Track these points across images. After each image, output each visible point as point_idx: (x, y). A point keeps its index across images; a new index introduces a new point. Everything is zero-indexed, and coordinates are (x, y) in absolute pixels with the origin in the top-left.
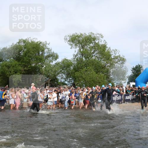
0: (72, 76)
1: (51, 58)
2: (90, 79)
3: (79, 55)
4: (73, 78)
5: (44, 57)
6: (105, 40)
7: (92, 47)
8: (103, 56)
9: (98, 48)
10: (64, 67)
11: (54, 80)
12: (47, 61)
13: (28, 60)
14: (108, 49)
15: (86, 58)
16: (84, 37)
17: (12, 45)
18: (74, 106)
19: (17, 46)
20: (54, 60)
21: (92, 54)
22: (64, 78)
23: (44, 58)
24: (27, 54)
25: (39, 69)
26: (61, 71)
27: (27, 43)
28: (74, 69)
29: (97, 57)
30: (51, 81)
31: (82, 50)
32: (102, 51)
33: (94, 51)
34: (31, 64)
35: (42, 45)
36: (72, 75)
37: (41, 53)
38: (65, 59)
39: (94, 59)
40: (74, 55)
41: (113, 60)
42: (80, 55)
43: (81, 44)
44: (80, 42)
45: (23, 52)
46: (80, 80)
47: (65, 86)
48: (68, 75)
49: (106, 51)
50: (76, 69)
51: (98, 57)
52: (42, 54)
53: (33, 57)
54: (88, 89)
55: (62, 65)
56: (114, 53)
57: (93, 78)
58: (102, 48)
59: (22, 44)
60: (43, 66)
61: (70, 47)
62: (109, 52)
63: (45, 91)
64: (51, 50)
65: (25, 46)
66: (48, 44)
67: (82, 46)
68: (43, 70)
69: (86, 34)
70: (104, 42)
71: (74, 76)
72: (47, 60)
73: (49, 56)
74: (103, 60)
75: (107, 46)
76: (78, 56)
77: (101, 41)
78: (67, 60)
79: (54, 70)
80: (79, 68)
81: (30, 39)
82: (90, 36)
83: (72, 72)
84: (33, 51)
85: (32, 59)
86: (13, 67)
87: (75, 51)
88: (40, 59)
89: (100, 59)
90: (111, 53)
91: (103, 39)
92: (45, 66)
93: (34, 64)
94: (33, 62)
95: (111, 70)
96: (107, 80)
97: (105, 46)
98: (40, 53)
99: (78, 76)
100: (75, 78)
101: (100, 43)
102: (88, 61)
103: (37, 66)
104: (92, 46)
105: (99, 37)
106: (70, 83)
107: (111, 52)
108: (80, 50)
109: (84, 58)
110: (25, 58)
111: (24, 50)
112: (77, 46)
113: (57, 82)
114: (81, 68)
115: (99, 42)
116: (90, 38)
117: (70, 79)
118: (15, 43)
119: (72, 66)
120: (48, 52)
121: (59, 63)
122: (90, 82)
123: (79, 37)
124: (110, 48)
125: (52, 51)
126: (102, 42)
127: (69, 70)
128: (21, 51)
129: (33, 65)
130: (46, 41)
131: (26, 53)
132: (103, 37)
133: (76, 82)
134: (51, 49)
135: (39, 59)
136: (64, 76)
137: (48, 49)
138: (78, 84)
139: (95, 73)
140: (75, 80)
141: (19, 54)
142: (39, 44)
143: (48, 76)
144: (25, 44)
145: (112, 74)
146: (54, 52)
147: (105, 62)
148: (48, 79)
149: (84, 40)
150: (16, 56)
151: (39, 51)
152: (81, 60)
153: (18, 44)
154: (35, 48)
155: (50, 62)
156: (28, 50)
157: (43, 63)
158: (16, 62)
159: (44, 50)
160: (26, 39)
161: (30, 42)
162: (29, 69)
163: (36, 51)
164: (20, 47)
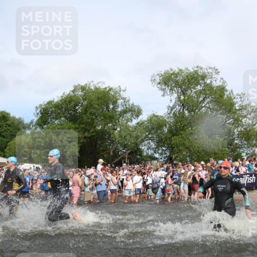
0: (167, 144)
1: (129, 115)
2: (198, 147)
3: (177, 106)
4: (168, 147)
5: (117, 113)
6: (222, 79)
7: (200, 92)
8: (221, 107)
9: (211, 92)
10: (153, 129)
11: (136, 152)
12: (122, 120)
13: (89, 121)
14: (228, 92)
15: (189, 112)
16: (185, 75)
17: (62, 96)
18: (171, 196)
19: (71, 97)
20: (135, 118)
21: (200, 104)
22: (153, 149)
25: (110, 135)
26: (147, 136)
27: (88, 91)
28: (170, 131)
29: (209, 108)
30: (129, 154)
31: (182, 98)
32: (218, 98)
33: (204, 99)
34: (95, 127)
35: (113, 93)
36: (166, 142)
37: (111, 107)
38: (154, 115)
39: (205, 113)
40: (170, 107)
41: (238, 112)
42: (180, 107)
43: (181, 87)
44: (178, 85)
45: (81, 106)
46: (180, 151)
47: (156, 162)
48: (160, 142)
49: (226, 96)
50: (174, 132)
51: (211, 109)
52: (113, 108)
53: (99, 114)
54: (195, 166)
55: (149, 126)
56: (239, 100)
57: (204, 146)
58: (218, 92)
60: (116, 129)
61: (162, 93)
62: (230, 99)
63: (121, 172)
64: (128, 100)
65: (84, 96)
66: (124, 91)
67: (182, 90)
68: (117, 135)
69: (189, 69)
70: (222, 81)
71: (170, 144)
72: (123, 117)
73: (125, 112)
74: (221, 114)
75: (227, 88)
76: (175, 109)
77: (216, 80)
78: (157, 116)
79: (134, 134)
80: (179, 129)
81: (92, 84)
82: (196, 72)
83: (166, 137)
84: (98, 105)
85: (96, 117)
87: (171, 101)
88: (111, 118)
89: (215, 112)
90: (235, 100)
91: (219, 77)
92: (118, 129)
93: (100, 126)
94: (99, 123)
95: (236, 131)
96: (229, 148)
97: (224, 88)
98: (111, 108)
99: (177, 144)
100: (173, 148)
101: (215, 84)
102: (193, 116)
103: (106, 130)
104: (200, 90)
105: (212, 73)
106: (164, 156)
107: (235, 98)
108: (179, 98)
109: (186, 112)
110: (85, 116)
111: (82, 104)
112: (174, 92)
113: (141, 155)
114: (182, 130)
115: (211, 82)
116: (196, 76)
117: (163, 150)
118: (68, 93)
119: (166, 126)
120: (123, 103)
121: (143, 123)
122: (198, 154)
123: (176, 75)
124: (232, 92)
125: (131, 103)
126: (218, 81)
127: (161, 133)
128: (77, 105)
129: (99, 128)
130: (119, 87)
131: (87, 108)
132: (219, 72)
133: (174, 154)
134: (128, 99)
135: (109, 116)
136: (153, 145)
137: (124, 99)
138: (177, 157)
139: (208, 137)
140: (172, 151)
141: (74, 111)
142: (108, 91)
143: (125, 145)
144: (85, 93)
145: (238, 137)
146: (135, 104)
147: (225, 117)
148: (124, 151)
149: (185, 80)
150: (69, 114)
151: (109, 104)
152: (182, 115)
153: (72, 94)
154: (101, 98)
155: (128, 121)
156: (90, 103)
157: (116, 123)
158: (70, 124)
159: (117, 102)
160: (86, 84)
161: (93, 89)
162: (92, 134)
163: (103, 104)
164: (75, 98)
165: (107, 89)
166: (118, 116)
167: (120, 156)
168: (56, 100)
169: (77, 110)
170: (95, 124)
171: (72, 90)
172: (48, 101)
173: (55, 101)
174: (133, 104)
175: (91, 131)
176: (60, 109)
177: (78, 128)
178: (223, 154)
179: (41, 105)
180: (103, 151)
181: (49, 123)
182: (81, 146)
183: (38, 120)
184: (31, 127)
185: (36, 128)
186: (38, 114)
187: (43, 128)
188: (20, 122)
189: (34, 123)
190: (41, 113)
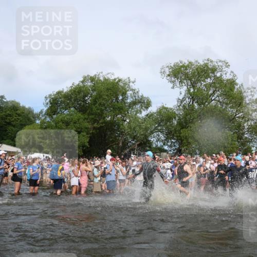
0: (177, 136)
1: (138, 106)
2: (208, 141)
3: (187, 99)
4: (177, 140)
5: (126, 105)
6: (232, 72)
7: (210, 85)
8: (231, 100)
10: (162, 121)
11: (145, 143)
12: (131, 112)
13: (99, 111)
14: (238, 86)
15: (199, 105)
16: (194, 67)
17: (71, 87)
19: (80, 87)
20: (144, 110)
21: (210, 97)
22: (162, 141)
24: (97, 100)
25: (119, 126)
26: (156, 128)
27: (97, 82)
28: (180, 123)
29: (219, 101)
31: (192, 90)
32: (228, 92)
33: (214, 92)
34: (104, 118)
35: (122, 85)
36: (175, 135)
37: (121, 98)
38: (164, 108)
39: (215, 106)
40: (179, 99)
42: (190, 100)
43: (190, 80)
44: (188, 77)
45: (91, 97)
46: (189, 143)
47: (165, 154)
48: (169, 135)
49: (236, 90)
50: (183, 124)
51: (220, 102)
52: (122, 100)
53: (108, 105)
54: (204, 158)
55: (158, 118)
57: (214, 139)
58: (228, 85)
59: (89, 84)
60: (125, 121)
61: (171, 85)
62: (240, 92)
64: (138, 92)
65: (93, 86)
66: (133, 83)
67: (191, 83)
68: (126, 126)
70: (232, 74)
71: (180, 136)
72: (132, 109)
73: (134, 103)
74: (231, 108)
76: (185, 102)
77: (226, 74)
78: (166, 108)
79: (143, 126)
80: (188, 122)
81: (101, 74)
82: (206, 65)
83: (175, 129)
84: (107, 96)
85: (106, 108)
86: (75, 123)
87: (181, 93)
88: (121, 109)
89: (224, 105)
92: (128, 121)
93: (110, 118)
94: (108, 114)
95: (245, 125)
96: (238, 142)
97: (234, 81)
98: (120, 99)
99: (186, 136)
100: (182, 141)
101: (225, 77)
102: (203, 109)
103: (115, 121)
104: (210, 83)
105: (222, 67)
106: (173, 148)
108: (189, 90)
109: (196, 105)
110: (94, 107)
111: (91, 94)
112: (183, 84)
114: (192, 123)
115: (221, 75)
116: (206, 68)
117: (172, 142)
118: (77, 83)
119: (175, 118)
120: (132, 95)
121: (152, 115)
122: (208, 147)
123: (186, 67)
124: (242, 86)
125: (140, 94)
126: (228, 75)
128: (86, 96)
129: (108, 119)
130: (129, 78)
131: (96, 98)
133: (184, 146)
134: (137, 90)
135: (119, 108)
136: (162, 137)
137: (133, 90)
138: (187, 149)
139: (217, 130)
140: (181, 144)
141: (83, 101)
142: (117, 82)
143: (134, 136)
144: (94, 84)
145: (248, 131)
146: (144, 96)
147: (235, 111)
148: (134, 142)
149: (195, 72)
150: (78, 104)
151: (118, 95)
152: (191, 108)
153: (81, 84)
154: (110, 89)
155: (137, 112)
156: (99, 94)
157: (125, 114)
158: (80, 114)
159: (126, 93)
160: (96, 75)
161: (102, 80)
162: (101, 125)
163: (112, 95)
164: (84, 88)
165: (116, 81)
166: (127, 107)
167: (129, 147)
168: (65, 90)
169: (86, 100)
170: (105, 115)
171: (81, 80)
172: (57, 91)
173: (64, 92)
174: (142, 96)
175: (101, 121)
176: (70, 100)
177: (87, 119)
178: (233, 148)
179: (50, 95)
180: (113, 142)
181: (58, 113)
182: (90, 137)
183: (48, 110)
184: (41, 116)
185: (46, 117)
186: (47, 104)
187: (52, 117)
188: (30, 111)
189: (44, 113)
190: (51, 103)
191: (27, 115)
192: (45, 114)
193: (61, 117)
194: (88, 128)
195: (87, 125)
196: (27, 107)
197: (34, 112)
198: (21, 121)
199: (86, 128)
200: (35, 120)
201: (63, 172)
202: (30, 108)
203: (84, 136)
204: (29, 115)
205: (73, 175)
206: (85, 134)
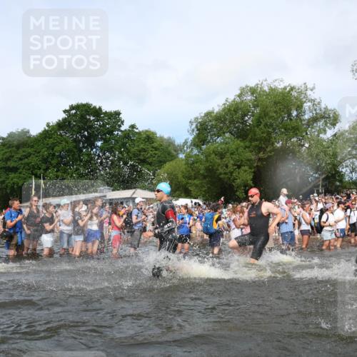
1: (321, 124)
5: (303, 122)
11: (334, 176)
12: (312, 132)
13: (265, 135)
17: (224, 104)
19: (237, 104)
20: (330, 129)
23: (303, 125)
24: (261, 120)
25: (294, 153)
27: (260, 94)
30: (323, 180)
34: (273, 144)
35: (296, 94)
37: (294, 113)
45: (252, 115)
52: (297, 116)
53: (278, 126)
59: (249, 98)
60: (303, 145)
64: (319, 103)
65: (255, 101)
66: (312, 90)
68: (304, 153)
72: (312, 128)
73: (315, 120)
79: (330, 151)
81: (265, 83)
84: (275, 112)
85: (274, 129)
86: (232, 154)
88: (295, 129)
92: (307, 145)
93: (281, 143)
94: (278, 138)
98: (294, 115)
103: (289, 147)
110: (257, 129)
111: (253, 112)
113: (341, 181)
118: (232, 98)
120: (312, 108)
125: (323, 106)
128: (246, 115)
129: (278, 145)
130: (305, 84)
131: (260, 117)
134: (318, 100)
135: (293, 128)
137: (312, 101)
141: (242, 123)
142: (289, 91)
143: (317, 167)
144: (256, 97)
146: (329, 108)
148: (317, 176)
150: (235, 127)
151: (291, 110)
153: (238, 99)
154: (279, 103)
155: (320, 132)
156: (265, 111)
157: (303, 136)
158: (239, 142)
159: (302, 106)
160: (257, 85)
161: (267, 90)
162: (269, 154)
163: (283, 111)
164: (243, 105)
165: (288, 89)
166: (305, 126)
167: (310, 183)
168: (217, 110)
169: (246, 121)
170: (273, 140)
171: (237, 94)
172: (206, 112)
173: (215, 112)
174: (326, 108)
175: (268, 150)
176: (223, 122)
177: (249, 147)
179: (197, 118)
181: (209, 142)
182: (254, 172)
183: (194, 139)
184: (185, 148)
185: (192, 149)
186: (193, 130)
187: (201, 149)
188: (170, 143)
189: (189, 144)
190: (198, 130)
191: (167, 148)
192: (191, 145)
193: (212, 148)
194: (251, 160)
195: (249, 155)
196: (166, 137)
197: (176, 143)
198: (158, 157)
199: (248, 160)
200: (178, 154)
201: (219, 222)
202: (170, 138)
203: (245, 171)
204: (170, 148)
205: (233, 226)
206: (246, 168)
